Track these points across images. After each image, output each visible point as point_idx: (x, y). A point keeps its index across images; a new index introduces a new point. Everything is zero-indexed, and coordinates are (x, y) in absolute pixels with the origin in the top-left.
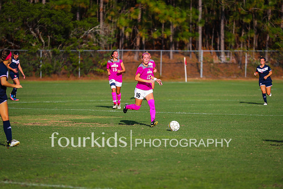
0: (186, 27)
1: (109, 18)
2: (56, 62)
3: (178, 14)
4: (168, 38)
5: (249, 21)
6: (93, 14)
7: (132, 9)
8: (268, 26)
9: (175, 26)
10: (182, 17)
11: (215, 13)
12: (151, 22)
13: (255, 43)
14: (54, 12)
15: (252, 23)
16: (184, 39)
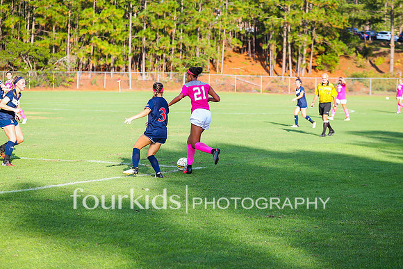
0: (121, 58)
1: (73, 52)
2: (39, 79)
3: (115, 50)
4: (110, 64)
5: (160, 54)
6: (63, 49)
7: (87, 46)
8: (171, 58)
9: (114, 57)
10: (118, 51)
11: (139, 49)
12: (99, 54)
13: (164, 68)
14: (39, 48)
15: (162, 55)
16: (120, 65)
